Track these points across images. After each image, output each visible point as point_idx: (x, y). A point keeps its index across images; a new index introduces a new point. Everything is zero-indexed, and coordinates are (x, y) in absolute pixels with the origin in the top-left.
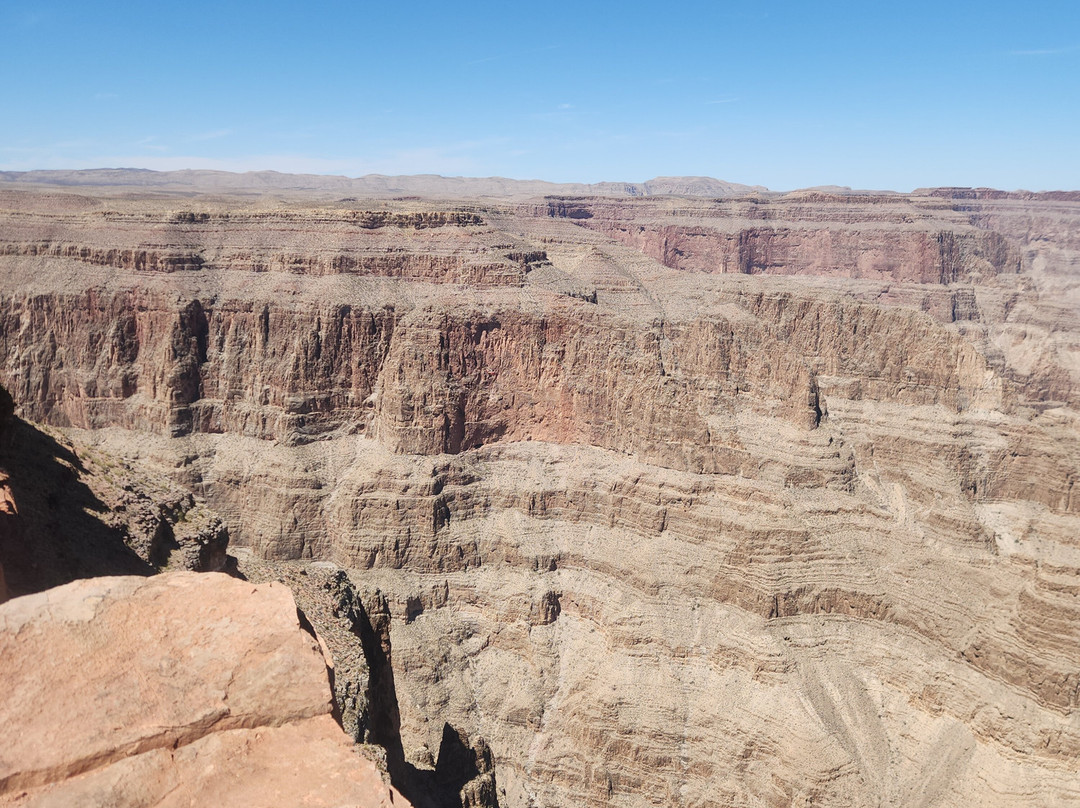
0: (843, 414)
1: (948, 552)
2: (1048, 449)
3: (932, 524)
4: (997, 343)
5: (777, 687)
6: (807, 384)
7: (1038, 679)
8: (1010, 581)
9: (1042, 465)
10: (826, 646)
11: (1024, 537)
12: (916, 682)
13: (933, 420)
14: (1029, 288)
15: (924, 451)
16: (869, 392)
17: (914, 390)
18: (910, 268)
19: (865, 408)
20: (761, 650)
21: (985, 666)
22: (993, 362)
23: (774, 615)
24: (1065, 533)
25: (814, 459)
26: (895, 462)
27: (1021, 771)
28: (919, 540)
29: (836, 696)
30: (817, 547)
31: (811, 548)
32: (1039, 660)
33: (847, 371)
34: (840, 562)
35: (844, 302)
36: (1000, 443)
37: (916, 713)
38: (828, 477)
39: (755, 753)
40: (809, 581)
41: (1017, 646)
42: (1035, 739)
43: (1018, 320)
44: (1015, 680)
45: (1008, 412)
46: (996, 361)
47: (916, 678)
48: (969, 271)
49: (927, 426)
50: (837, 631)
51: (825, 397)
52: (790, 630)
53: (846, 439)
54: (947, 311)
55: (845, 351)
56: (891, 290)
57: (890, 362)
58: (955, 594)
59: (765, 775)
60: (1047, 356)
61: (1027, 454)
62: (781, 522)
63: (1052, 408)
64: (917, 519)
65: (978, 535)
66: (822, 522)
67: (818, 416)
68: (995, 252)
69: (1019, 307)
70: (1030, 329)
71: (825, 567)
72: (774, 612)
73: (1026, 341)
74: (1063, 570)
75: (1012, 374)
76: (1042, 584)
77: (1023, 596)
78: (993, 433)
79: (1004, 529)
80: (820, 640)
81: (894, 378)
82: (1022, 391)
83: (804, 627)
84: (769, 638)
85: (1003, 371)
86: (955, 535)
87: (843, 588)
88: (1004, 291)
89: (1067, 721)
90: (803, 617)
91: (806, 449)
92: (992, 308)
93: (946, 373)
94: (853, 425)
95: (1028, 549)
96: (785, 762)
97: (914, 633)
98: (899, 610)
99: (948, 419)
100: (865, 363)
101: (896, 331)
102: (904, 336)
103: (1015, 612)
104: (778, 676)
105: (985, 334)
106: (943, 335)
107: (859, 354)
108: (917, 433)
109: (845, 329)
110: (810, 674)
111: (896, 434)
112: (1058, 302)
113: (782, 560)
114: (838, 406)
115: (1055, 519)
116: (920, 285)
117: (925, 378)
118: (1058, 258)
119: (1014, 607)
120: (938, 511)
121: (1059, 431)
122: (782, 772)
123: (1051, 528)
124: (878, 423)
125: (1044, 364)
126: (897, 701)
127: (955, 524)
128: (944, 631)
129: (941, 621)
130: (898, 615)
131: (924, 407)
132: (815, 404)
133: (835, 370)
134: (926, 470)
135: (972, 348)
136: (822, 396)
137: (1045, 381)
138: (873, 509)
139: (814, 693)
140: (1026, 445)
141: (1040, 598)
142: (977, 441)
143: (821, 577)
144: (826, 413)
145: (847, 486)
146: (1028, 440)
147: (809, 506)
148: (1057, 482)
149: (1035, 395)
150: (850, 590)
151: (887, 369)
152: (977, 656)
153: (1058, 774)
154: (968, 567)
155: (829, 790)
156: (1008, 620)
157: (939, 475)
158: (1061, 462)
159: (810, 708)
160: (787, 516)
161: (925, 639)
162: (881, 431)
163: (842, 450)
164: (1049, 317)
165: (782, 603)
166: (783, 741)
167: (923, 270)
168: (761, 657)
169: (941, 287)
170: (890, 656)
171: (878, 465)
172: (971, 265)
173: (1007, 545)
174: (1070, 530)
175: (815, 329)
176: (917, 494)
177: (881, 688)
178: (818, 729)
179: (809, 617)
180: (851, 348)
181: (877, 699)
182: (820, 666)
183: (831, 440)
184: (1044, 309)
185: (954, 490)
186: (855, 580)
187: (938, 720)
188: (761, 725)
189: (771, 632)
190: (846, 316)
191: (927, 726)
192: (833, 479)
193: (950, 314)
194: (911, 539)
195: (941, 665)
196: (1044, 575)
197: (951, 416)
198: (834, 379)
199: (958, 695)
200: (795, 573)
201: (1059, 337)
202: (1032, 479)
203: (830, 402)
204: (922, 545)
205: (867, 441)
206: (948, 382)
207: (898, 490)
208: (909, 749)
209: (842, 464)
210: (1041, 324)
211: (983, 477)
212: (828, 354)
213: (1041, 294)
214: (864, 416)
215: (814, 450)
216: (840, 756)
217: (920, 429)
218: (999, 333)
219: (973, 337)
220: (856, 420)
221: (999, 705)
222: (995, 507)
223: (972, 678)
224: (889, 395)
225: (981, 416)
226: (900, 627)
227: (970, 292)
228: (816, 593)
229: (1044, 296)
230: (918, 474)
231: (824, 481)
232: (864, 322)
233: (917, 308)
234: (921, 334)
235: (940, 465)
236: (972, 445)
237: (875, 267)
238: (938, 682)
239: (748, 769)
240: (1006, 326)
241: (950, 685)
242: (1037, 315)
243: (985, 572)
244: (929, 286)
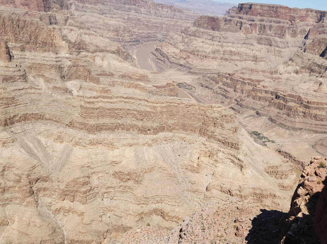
0: (19, 56)
1: (59, 97)
2: (83, 64)
3: (53, 89)
4: (65, 32)
5: (11, 148)
6: (4, 46)
7: (87, 127)
8: (77, 103)
9: (82, 69)
10: (26, 131)
11: (79, 90)
12: (55, 136)
13: (48, 57)
14: (71, 15)
15: (48, 67)
16: (27, 48)
17: (42, 48)
18: (34, 5)
19: (26, 54)
20: (3, 138)
21: (73, 127)
22: (64, 38)
23: (6, 125)
24: (90, 87)
25: (11, 72)
26: (39, 71)
27: (85, 151)
28: (50, 95)
29: (31, 145)
30: (17, 101)
31: (16, 102)
32: (87, 122)
33: (18, 41)
34: (26, 105)
35: (12, 16)
36: (69, 63)
37: (56, 144)
38: (18, 78)
39: (6, 169)
40: (17, 113)
41: (81, 120)
42: (88, 142)
43: (70, 25)
44: (81, 129)
45: (71, 54)
46: (65, 38)
47: (55, 134)
48: (53, 8)
49: (47, 59)
50: (28, 126)
51: (12, 51)
52: (13, 129)
53: (22, 65)
54: (48, 21)
55: (16, 34)
56: (28, 13)
57: (33, 38)
58: (63, 109)
59: (11, 175)
60: (79, 36)
61: (77, 66)
62: (3, 95)
63: (82, 52)
64: (49, 88)
65: (67, 91)
66: (18, 93)
67: (10, 58)
68: (60, 2)
69: (69, 21)
70: (73, 28)
71: (22, 107)
72: (6, 124)
73: (72, 32)
74: (90, 98)
75: (69, 42)
76: (86, 102)
77: (81, 106)
78: (67, 60)
79: (74, 88)
80: (23, 130)
81: (35, 44)
82: (73, 47)
83: (17, 127)
84: (5, 133)
85: (67, 41)
86: (60, 92)
87: (29, 113)
88: (64, 16)
89: (95, 136)
90: (16, 124)
91: (8, 69)
92: (61, 21)
93: (51, 42)
94: (23, 60)
95: (81, 93)
96: (17, 169)
97: (52, 122)
98: (47, 116)
99: (54, 57)
100: (24, 39)
101: (33, 28)
102: (36, 29)
103: (80, 111)
104: (11, 144)
105: (60, 29)
106: (48, 29)
107: (21, 35)
108: (45, 62)
109: (15, 26)
110: (22, 141)
111: (38, 62)
112: (80, 20)
113: (6, 107)
114: (17, 54)
115: (87, 84)
116: (38, 12)
117: (45, 43)
118: (78, 6)
119: (79, 110)
120: (54, 85)
121: (85, 59)
122: (17, 172)
123: (86, 87)
124: (32, 59)
125: (78, 39)
126: (50, 142)
127: (60, 89)
128: (61, 120)
129: (60, 117)
130: (47, 118)
131: (46, 53)
132: (9, 53)
133: (14, 41)
134: (49, 73)
135: (57, 33)
136: (10, 50)
137: (79, 44)
138: (35, 87)
139: (24, 146)
140: (77, 63)
141: (86, 106)
142: (63, 63)
143: (21, 111)
144: (13, 56)
145: (24, 80)
146: (77, 62)
147: (12, 88)
148: (86, 74)
149: (77, 48)
150: (31, 113)
151: (32, 41)
152: (71, 125)
153: (94, 150)
154: (65, 100)
155: (33, 173)
156: (78, 113)
157: (53, 74)
158: (86, 68)
159: (23, 151)
160: (5, 93)
161: (56, 123)
162: (33, 61)
163: (21, 69)
164: (78, 24)
165: (8, 121)
166: (16, 163)
167: (38, 7)
168: (4, 140)
169: (45, 13)
170: (46, 130)
171: (34, 73)
172: (53, 6)
173: (75, 93)
174: (91, 86)
175: (4, 26)
176: (48, 81)
177: (45, 140)
178: (27, 156)
179: (19, 124)
180: (18, 33)
181: (44, 143)
182: (25, 138)
183: (17, 65)
184: (76, 22)
185: (58, 78)
186: (32, 110)
187: (62, 144)
188: (7, 160)
189: (6, 131)
190: (14, 22)
191: (59, 147)
192: (20, 78)
193: (49, 22)
194: (48, 94)
195: (61, 129)
196: (86, 100)
197: (54, 56)
198: (14, 44)
199: (67, 136)
200: (11, 111)
201: (81, 30)
202: (80, 73)
203: (14, 52)
204: (51, 96)
205: (29, 65)
206: (52, 45)
207: (41, 80)
208: (55, 154)
209: (22, 73)
210: (76, 26)
211: (66, 74)
212: (10, 35)
213: (75, 17)
214: (27, 57)
215: (11, 69)
216: (35, 162)
217: (46, 60)
218: (65, 29)
219: (57, 30)
220: (24, 58)
221: (78, 136)
222: (70, 82)
223: (70, 131)
224: (34, 49)
225: (63, 55)
226: (48, 121)
227: (54, 15)
228: (20, 116)
229: (76, 18)
230: (47, 75)
231: (17, 79)
232: (21, 24)
233: (38, 20)
234: (41, 29)
235: (53, 71)
236: (62, 64)
237: (22, 4)
238: (61, 134)
239: (5, 174)
240: (66, 27)
241: (64, 134)
242: (75, 24)
243: (70, 101)
244: (41, 12)
